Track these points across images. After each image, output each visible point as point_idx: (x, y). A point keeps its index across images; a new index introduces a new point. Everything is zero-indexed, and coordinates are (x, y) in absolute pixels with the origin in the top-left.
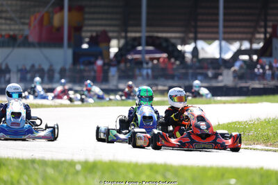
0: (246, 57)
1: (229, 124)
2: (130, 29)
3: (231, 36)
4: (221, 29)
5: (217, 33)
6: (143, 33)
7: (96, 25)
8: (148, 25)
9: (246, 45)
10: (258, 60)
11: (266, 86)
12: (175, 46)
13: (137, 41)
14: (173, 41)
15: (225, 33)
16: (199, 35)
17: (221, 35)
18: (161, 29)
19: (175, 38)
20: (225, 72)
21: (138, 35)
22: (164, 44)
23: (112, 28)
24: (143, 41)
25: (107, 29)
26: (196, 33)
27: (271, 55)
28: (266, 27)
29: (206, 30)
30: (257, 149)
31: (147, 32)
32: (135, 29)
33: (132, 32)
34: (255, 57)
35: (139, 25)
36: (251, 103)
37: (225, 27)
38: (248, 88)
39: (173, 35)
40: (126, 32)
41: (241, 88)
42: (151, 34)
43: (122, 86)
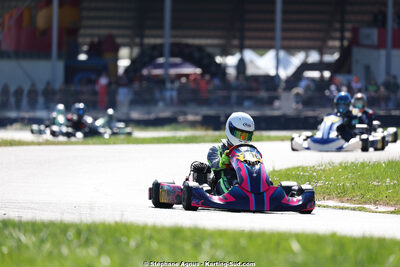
0: (315, 74)
1: (288, 169)
2: (147, 32)
3: (293, 43)
4: (278, 34)
5: (273, 38)
6: (166, 39)
7: (99, 27)
8: (174, 27)
9: (314, 57)
10: (331, 78)
12: (212, 58)
13: (158, 50)
14: (210, 50)
15: (284, 39)
16: (247, 42)
17: (278, 42)
18: (193, 33)
19: (213, 46)
20: (284, 95)
21: (158, 41)
22: (197, 55)
23: (121, 32)
24: (167, 50)
25: (115, 32)
26: (242, 39)
27: (349, 72)
28: (342, 30)
29: (256, 34)
30: (327, 207)
31: (173, 36)
32: (154, 32)
33: (150, 36)
34: (327, 74)
35: (161, 27)
37: (284, 30)
38: (316, 118)
39: (209, 41)
40: (142, 36)
41: (307, 118)
42: (178, 40)
43: (135, 115)
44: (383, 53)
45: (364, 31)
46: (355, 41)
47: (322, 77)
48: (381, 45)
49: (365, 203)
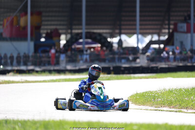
0: (156, 46)
1: (144, 93)
2: (74, 27)
3: (145, 31)
4: (138, 27)
5: (135, 29)
6: (83, 30)
7: (51, 25)
8: (87, 24)
9: (155, 38)
10: (164, 48)
11: (170, 66)
12: (106, 39)
13: (79, 36)
14: (105, 35)
15: (141, 29)
16: (123, 31)
17: (138, 31)
18: (96, 27)
19: (106, 33)
20: (141, 56)
21: (80, 31)
22: (98, 38)
23: (61, 27)
24: (84, 36)
25: (58, 27)
26: (120, 29)
27: (173, 45)
28: (169, 25)
29: (127, 27)
30: (163, 110)
31: (86, 29)
32: (77, 27)
33: (75, 29)
34: (162, 46)
35: (81, 24)
36: (159, 78)
37: (141, 25)
38: (157, 67)
39: (104, 31)
40: (71, 29)
41: (152, 67)
42: (89, 31)
43: (69, 67)
44: (189, 35)
45: (180, 25)
46: (175, 30)
47: (160, 47)
48: (188, 31)
49: (182, 108)
